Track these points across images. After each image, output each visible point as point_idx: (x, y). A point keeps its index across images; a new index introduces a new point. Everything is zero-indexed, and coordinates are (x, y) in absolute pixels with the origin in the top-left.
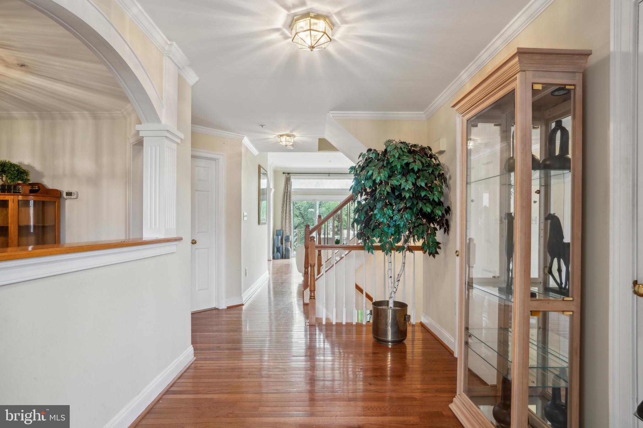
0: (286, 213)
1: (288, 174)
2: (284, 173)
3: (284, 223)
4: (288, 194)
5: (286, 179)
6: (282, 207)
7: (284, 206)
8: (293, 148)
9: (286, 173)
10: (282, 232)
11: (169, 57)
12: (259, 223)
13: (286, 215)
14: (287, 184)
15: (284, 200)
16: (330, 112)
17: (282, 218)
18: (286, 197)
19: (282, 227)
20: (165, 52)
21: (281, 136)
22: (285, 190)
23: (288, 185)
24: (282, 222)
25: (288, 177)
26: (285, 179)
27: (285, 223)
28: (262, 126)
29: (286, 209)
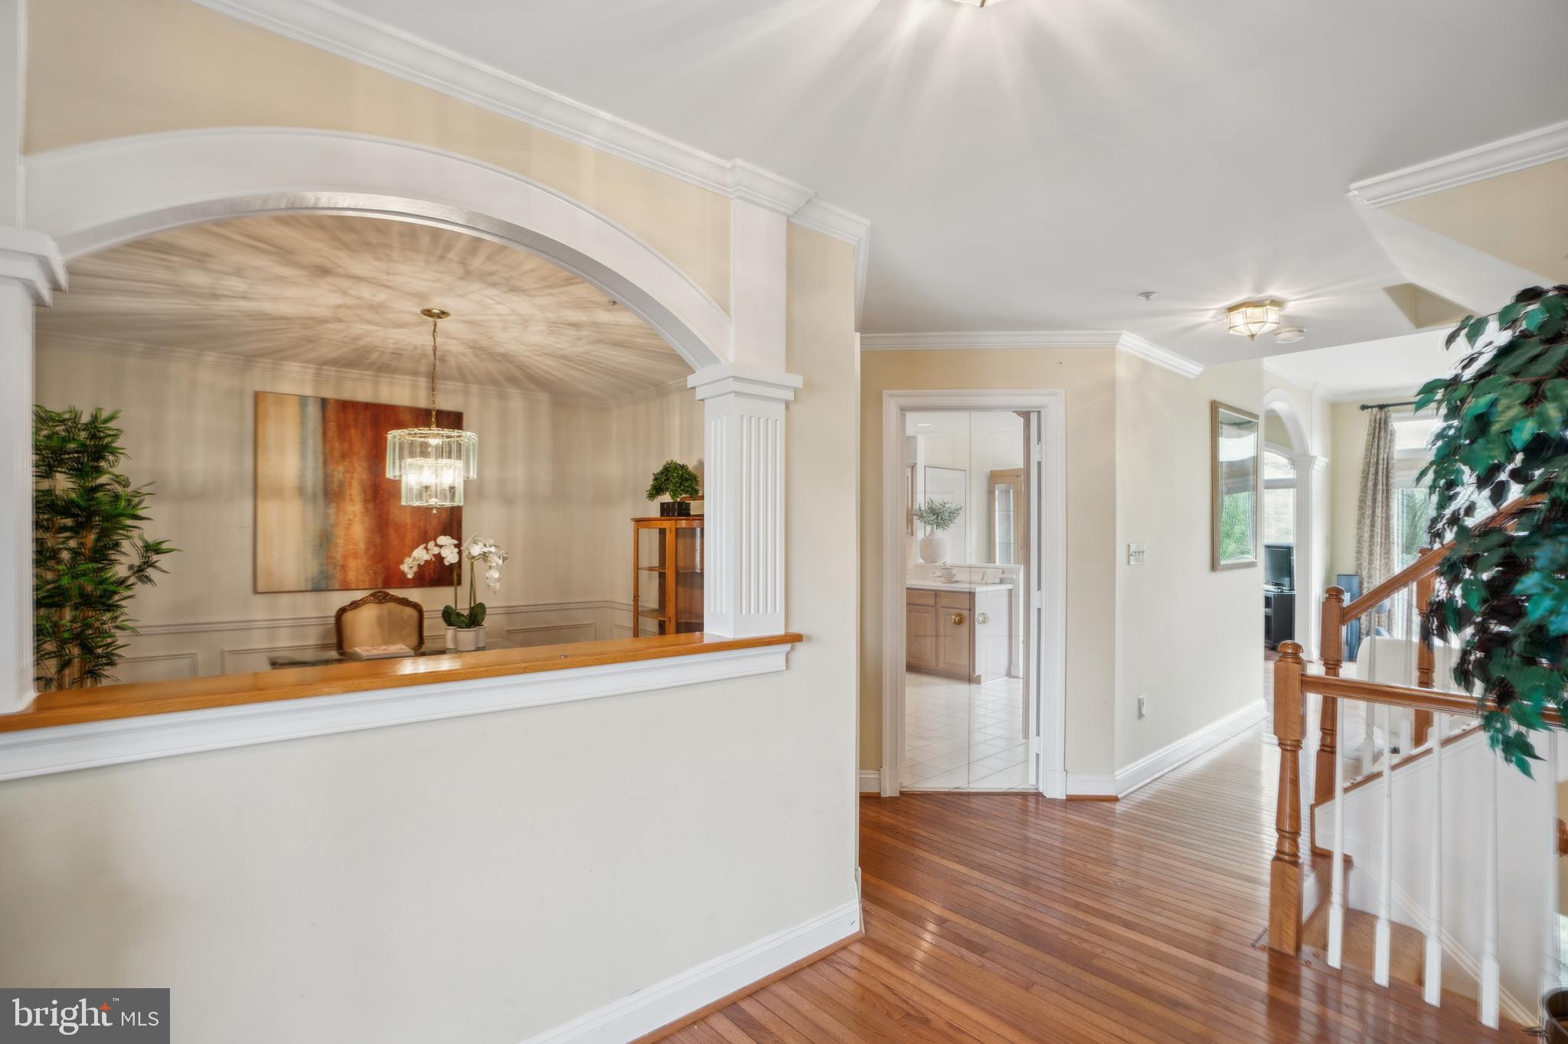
0: (1373, 525)
1: (1382, 407)
2: (1364, 407)
3: (1365, 555)
4: (1381, 467)
5: (1373, 424)
6: (1361, 508)
7: (1365, 503)
8: (1303, 338)
9: (1372, 407)
10: (1355, 582)
11: (740, 198)
12: (1214, 566)
13: (1372, 531)
14: (1376, 440)
15: (1366, 485)
16: (1354, 186)
17: (1359, 541)
18: (1371, 477)
19: (1359, 566)
20: (731, 190)
21: (1231, 309)
22: (1368, 456)
23: (1382, 443)
24: (1359, 552)
25: (1378, 417)
26: (1370, 426)
27: (1371, 553)
28: (1147, 295)
29: (1374, 512)
